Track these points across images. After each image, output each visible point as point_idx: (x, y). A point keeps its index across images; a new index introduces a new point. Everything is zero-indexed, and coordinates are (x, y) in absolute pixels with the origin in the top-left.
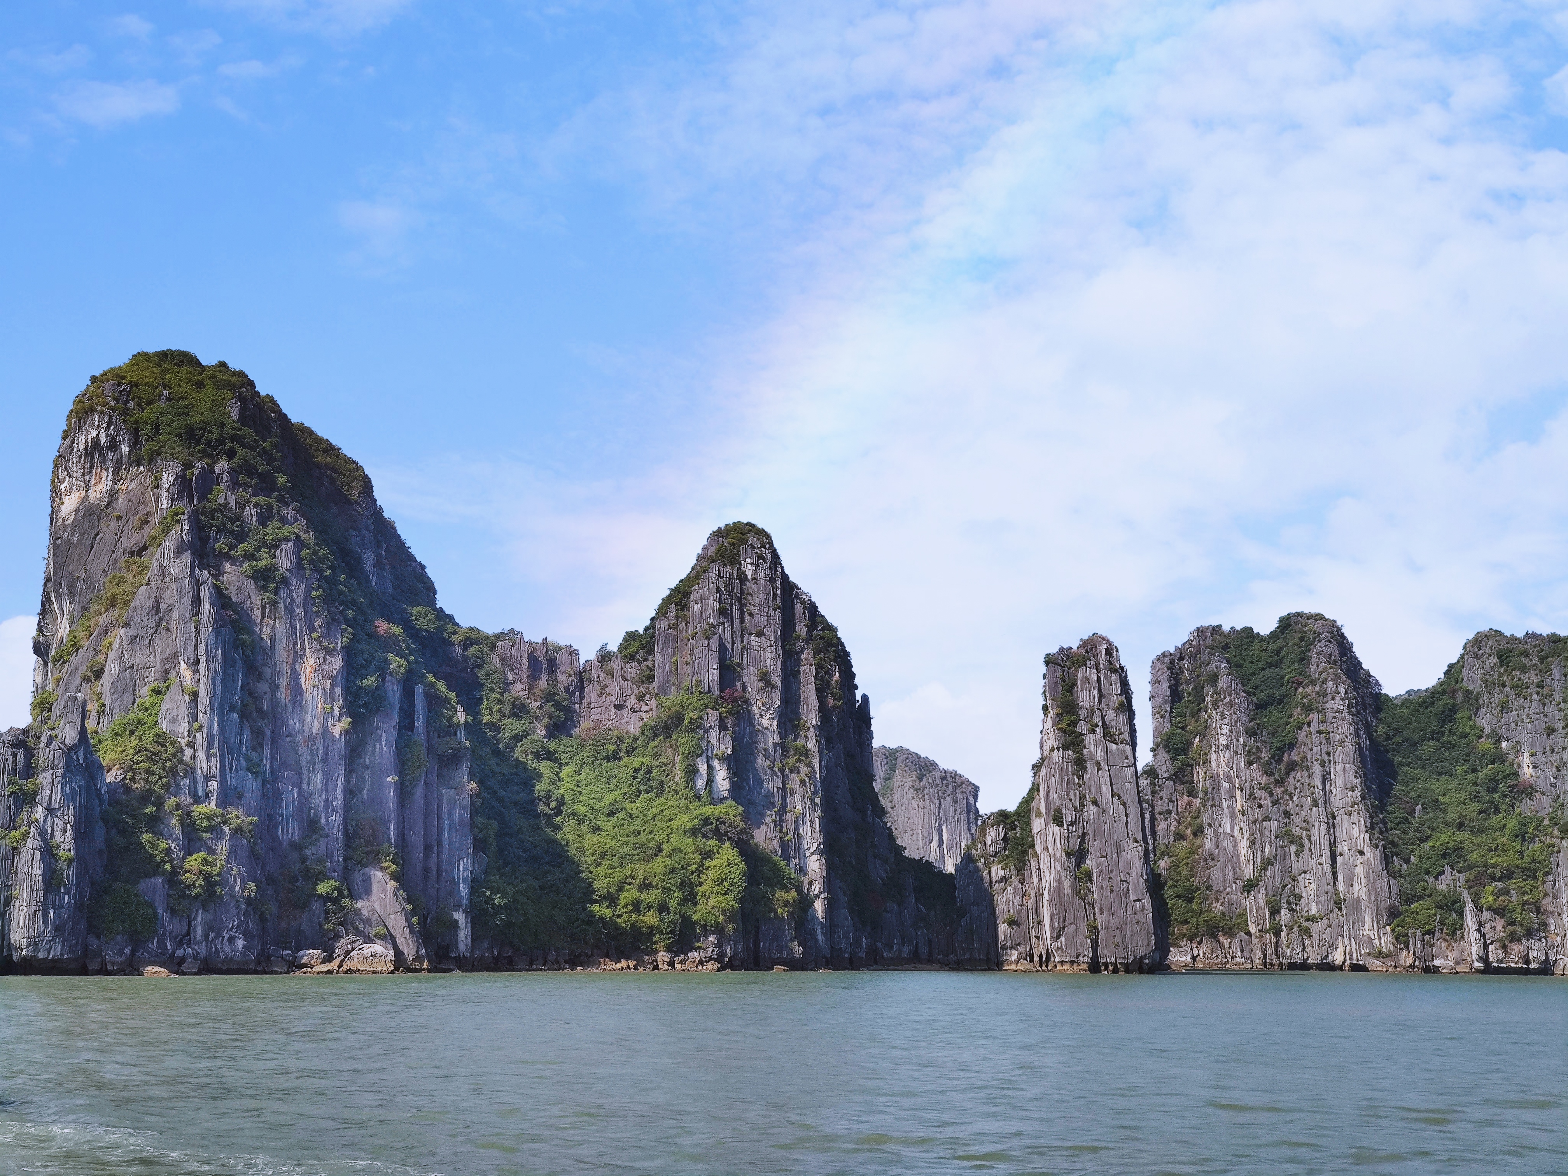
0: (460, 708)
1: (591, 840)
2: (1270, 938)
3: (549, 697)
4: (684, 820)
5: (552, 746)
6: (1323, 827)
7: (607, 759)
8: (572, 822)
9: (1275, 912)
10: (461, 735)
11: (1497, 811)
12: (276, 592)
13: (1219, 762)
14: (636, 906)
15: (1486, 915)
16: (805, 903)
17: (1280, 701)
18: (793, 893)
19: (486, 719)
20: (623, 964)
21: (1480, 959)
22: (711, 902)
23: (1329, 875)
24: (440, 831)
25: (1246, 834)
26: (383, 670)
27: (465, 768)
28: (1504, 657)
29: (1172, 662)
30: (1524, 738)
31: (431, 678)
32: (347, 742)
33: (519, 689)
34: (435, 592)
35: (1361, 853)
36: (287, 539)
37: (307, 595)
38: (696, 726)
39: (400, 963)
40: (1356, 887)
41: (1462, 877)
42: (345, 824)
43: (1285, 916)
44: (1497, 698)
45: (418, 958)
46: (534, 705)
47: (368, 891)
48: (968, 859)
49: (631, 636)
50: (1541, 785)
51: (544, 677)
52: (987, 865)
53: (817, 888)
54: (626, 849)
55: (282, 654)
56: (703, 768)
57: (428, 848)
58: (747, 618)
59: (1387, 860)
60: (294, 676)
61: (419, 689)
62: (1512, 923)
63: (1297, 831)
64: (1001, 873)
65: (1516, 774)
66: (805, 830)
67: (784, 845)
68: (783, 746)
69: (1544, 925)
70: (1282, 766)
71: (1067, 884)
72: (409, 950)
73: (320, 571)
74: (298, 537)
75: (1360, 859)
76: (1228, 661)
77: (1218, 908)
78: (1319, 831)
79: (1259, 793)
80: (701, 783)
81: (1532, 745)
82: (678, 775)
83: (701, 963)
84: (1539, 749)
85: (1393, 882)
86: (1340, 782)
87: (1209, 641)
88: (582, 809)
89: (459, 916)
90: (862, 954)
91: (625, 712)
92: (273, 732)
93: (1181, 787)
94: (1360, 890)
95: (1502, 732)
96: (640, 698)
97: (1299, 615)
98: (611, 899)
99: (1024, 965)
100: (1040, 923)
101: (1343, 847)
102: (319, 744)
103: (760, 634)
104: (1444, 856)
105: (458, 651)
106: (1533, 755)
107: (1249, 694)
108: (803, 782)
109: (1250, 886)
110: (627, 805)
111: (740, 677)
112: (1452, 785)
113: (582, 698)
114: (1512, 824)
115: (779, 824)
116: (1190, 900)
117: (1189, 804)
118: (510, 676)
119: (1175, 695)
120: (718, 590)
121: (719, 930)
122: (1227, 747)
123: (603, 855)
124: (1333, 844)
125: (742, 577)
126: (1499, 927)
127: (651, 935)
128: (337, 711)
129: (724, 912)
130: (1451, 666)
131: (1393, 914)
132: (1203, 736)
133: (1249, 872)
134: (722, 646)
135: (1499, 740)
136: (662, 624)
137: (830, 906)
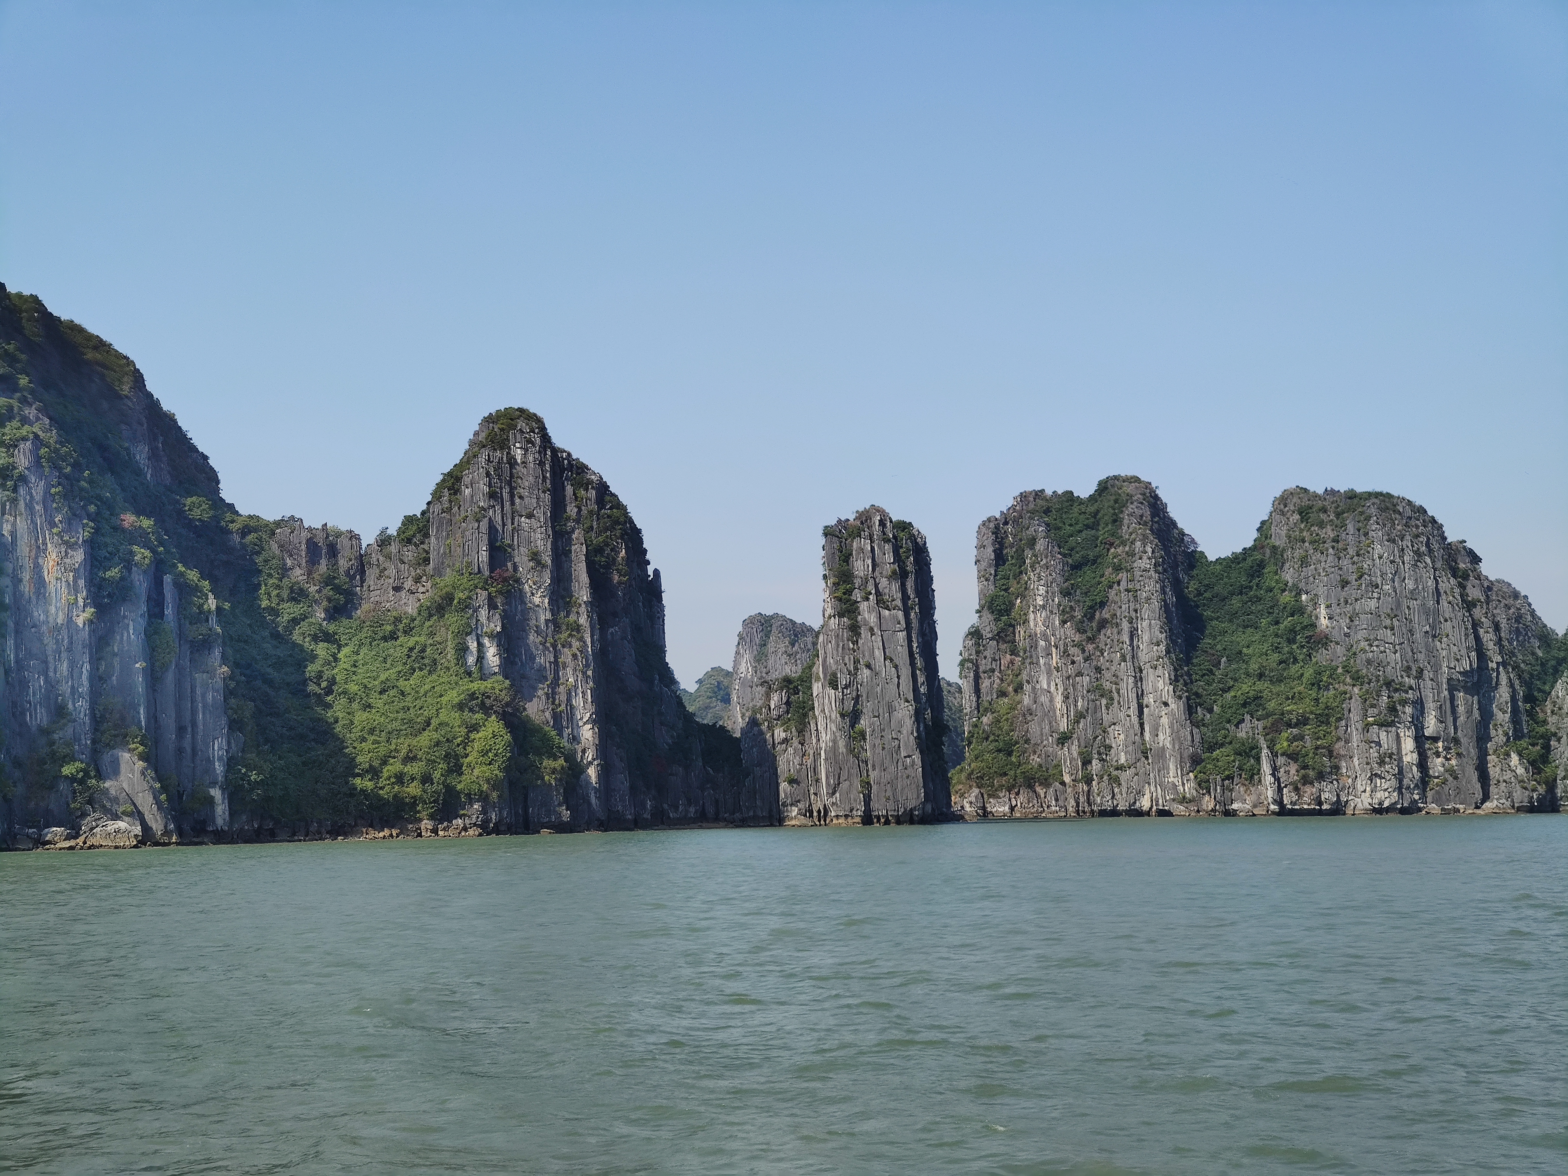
0: (211, 596)
1: (361, 717)
2: (1083, 787)
3: (328, 581)
4: (453, 696)
5: (332, 628)
6: (1131, 680)
7: (385, 639)
8: (343, 700)
9: (1087, 762)
10: (213, 621)
11: (1295, 661)
12: (15, 490)
13: (1037, 622)
14: (400, 778)
15: (1281, 760)
16: (575, 769)
17: (1094, 562)
18: (561, 761)
19: (265, 603)
20: (386, 832)
21: (1275, 802)
22: (476, 772)
23: (1137, 726)
24: (194, 712)
25: (1061, 690)
26: (128, 564)
27: (217, 653)
28: (1304, 513)
29: (997, 527)
30: (1321, 591)
31: (181, 568)
32: (93, 632)
33: (298, 574)
34: (218, 482)
35: (1166, 704)
36: (25, 439)
37: (47, 492)
38: (465, 605)
39: (146, 838)
40: (1161, 737)
41: (1260, 725)
42: (92, 709)
43: (1096, 765)
44: (1298, 553)
45: (167, 833)
46: (313, 589)
47: (116, 772)
48: (753, 723)
49: (409, 520)
50: (1336, 635)
51: (323, 562)
52: (771, 728)
53: (590, 755)
54: (396, 725)
55: (24, 548)
56: (473, 646)
57: (181, 730)
58: (517, 501)
59: (1190, 710)
60: (37, 569)
61: (168, 579)
62: (1305, 767)
63: (1107, 685)
64: (783, 735)
65: (1313, 626)
66: (578, 702)
67: (556, 716)
68: (555, 623)
69: (1337, 768)
70: (1094, 625)
71: (841, 744)
72: (157, 825)
73: (59, 469)
74: (36, 436)
75: (1164, 711)
76: (1048, 525)
77: (1035, 760)
78: (1127, 684)
79: (1073, 650)
80: (471, 660)
81: (1328, 597)
82: (451, 653)
83: (465, 829)
84: (1334, 601)
85: (1195, 731)
86: (1146, 637)
87: (1031, 506)
88: (353, 688)
89: (216, 793)
90: (647, 816)
91: (403, 593)
92: (17, 624)
93: (1003, 647)
94: (1164, 739)
95: (1302, 585)
96: (417, 580)
97: (1116, 478)
98: (374, 772)
99: (803, 820)
100: (818, 781)
101: (1149, 699)
102: (64, 633)
103: (530, 516)
104: (1244, 705)
105: (236, 538)
106: (1328, 607)
107: (1064, 555)
108: (575, 656)
109: (1064, 739)
110: (401, 683)
111: (511, 557)
112: (1257, 637)
113: (363, 581)
114: (1309, 672)
115: (551, 696)
116: (1010, 754)
117: (1012, 662)
118: (289, 562)
119: (1000, 558)
120: (488, 474)
121: (484, 798)
122: (1044, 607)
123: (372, 731)
124: (1140, 696)
125: (512, 462)
126: (1293, 771)
127: (414, 804)
128: (81, 602)
129: (488, 781)
130: (1263, 523)
131: (1196, 761)
132: (1023, 597)
133: (1063, 726)
134: (492, 528)
135: (1299, 594)
136: (437, 508)
137: (605, 772)
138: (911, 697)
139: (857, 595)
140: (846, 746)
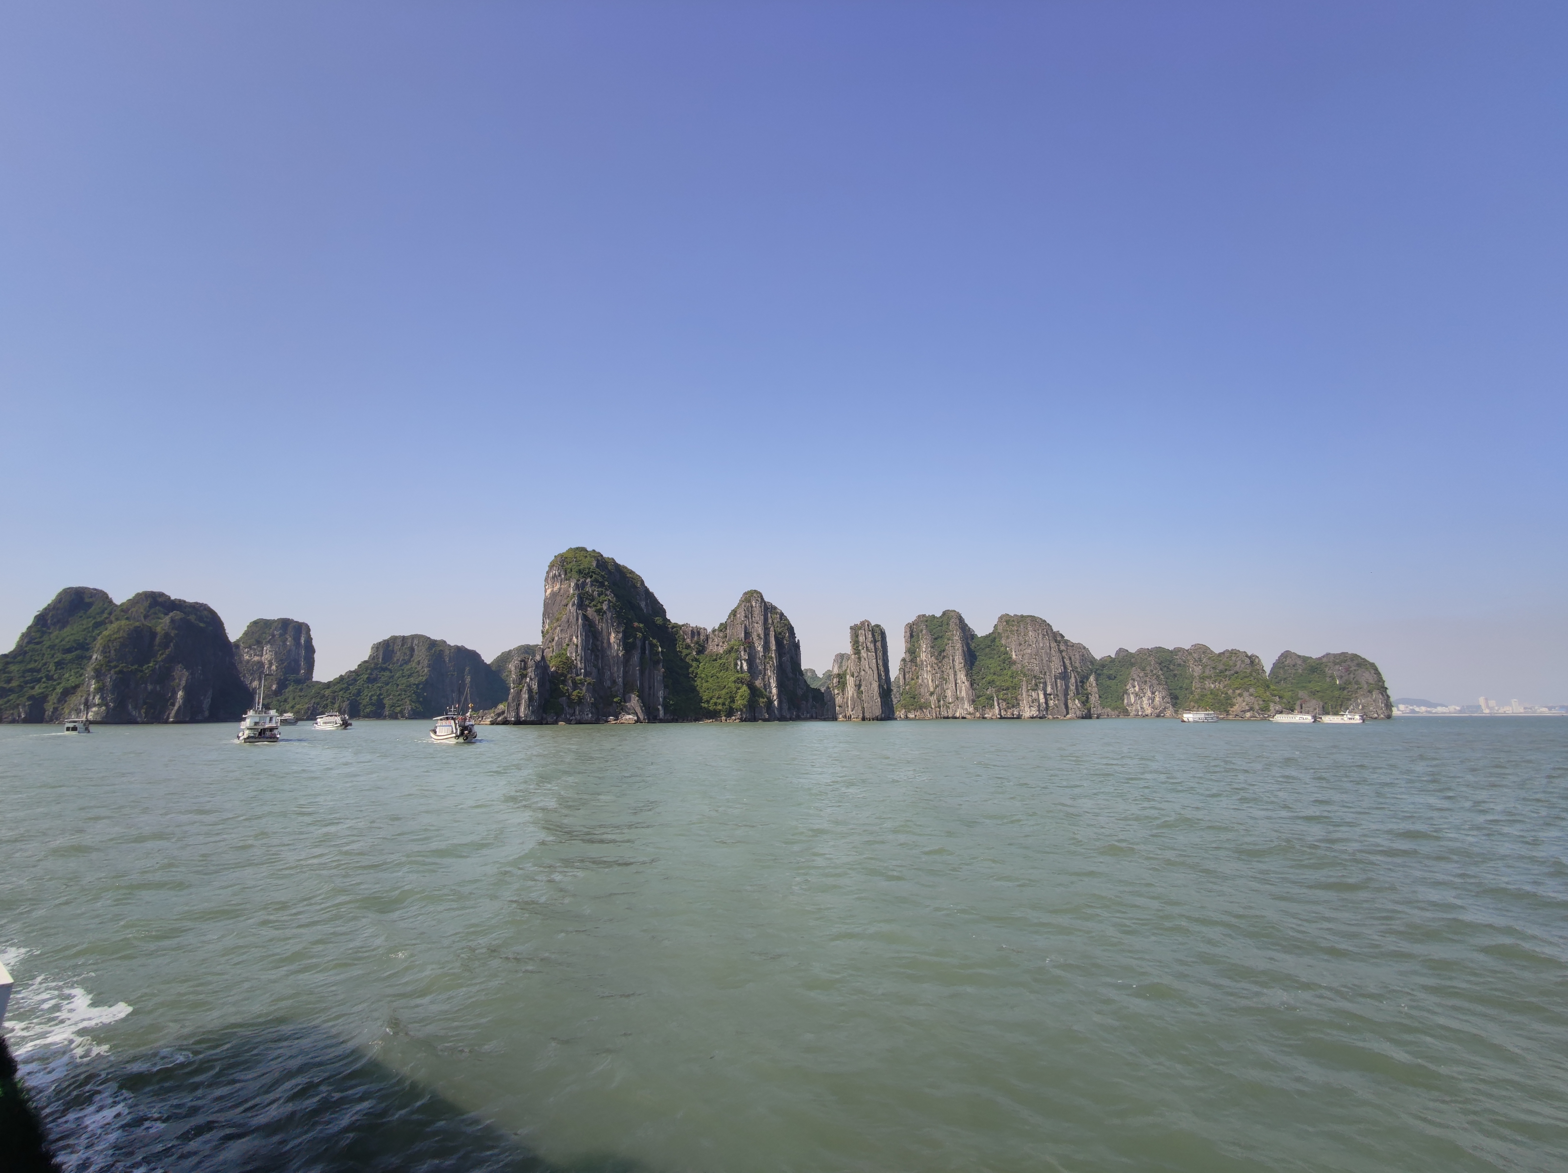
0: (660, 648)
1: (705, 685)
2: (938, 709)
3: (697, 643)
4: (733, 679)
5: (698, 657)
6: (953, 675)
7: (713, 661)
8: (700, 679)
9: (939, 701)
10: (660, 655)
11: (1005, 669)
12: (603, 616)
13: (923, 656)
14: (716, 704)
15: (1000, 701)
16: (770, 702)
17: (941, 637)
18: (766, 699)
19: (678, 650)
20: (711, 720)
21: (999, 714)
22: (739, 702)
23: (955, 690)
24: (654, 683)
25: (931, 678)
26: (635, 637)
27: (661, 664)
28: (1007, 622)
29: (911, 626)
30: (1013, 647)
31: (651, 639)
32: (624, 658)
33: (688, 641)
34: (665, 613)
35: (964, 683)
36: (606, 601)
37: (612, 616)
38: (737, 651)
39: (638, 721)
40: (962, 693)
41: (994, 689)
42: (623, 681)
43: (942, 702)
44: (1006, 635)
45: (644, 719)
46: (692, 645)
47: (630, 701)
48: (828, 688)
49: (721, 624)
50: (1018, 661)
51: (696, 637)
52: (833, 690)
53: (775, 697)
54: (715, 687)
55: (605, 633)
56: (739, 663)
57: (650, 688)
58: (753, 618)
59: (972, 685)
60: (609, 639)
61: (647, 642)
62: (1008, 703)
63: (945, 677)
64: (837, 692)
65: (1011, 658)
66: (772, 681)
67: (765, 685)
68: (764, 656)
69: (1019, 704)
70: (941, 657)
71: (855, 695)
72: (641, 717)
73: (616, 609)
74: (609, 599)
75: (963, 685)
76: (926, 625)
77: (923, 700)
78: (952, 677)
79: (934, 665)
80: (739, 667)
81: (1015, 649)
82: (732, 665)
83: (735, 720)
84: (1017, 650)
85: (973, 691)
86: (957, 661)
87: (922, 619)
88: (703, 675)
89: (660, 707)
90: (794, 717)
91: (719, 647)
92: (602, 655)
93: (913, 664)
94: (964, 694)
95: (1007, 645)
96: (723, 643)
97: (948, 610)
98: (708, 702)
99: (843, 719)
100: (848, 706)
101: (959, 681)
102: (616, 658)
103: (757, 623)
104: (989, 683)
105: (670, 630)
106: (1015, 652)
107: (932, 635)
108: (770, 666)
109: (932, 694)
110: (718, 674)
111: (751, 636)
112: (993, 661)
113: (707, 643)
114: (1009, 673)
115: (763, 679)
116: (915, 698)
117: (916, 669)
118: (685, 637)
119: (912, 636)
120: (745, 610)
121: (741, 710)
122: (925, 652)
123: (708, 689)
124: (956, 680)
125: (752, 607)
126: (1004, 705)
127: (720, 712)
128: (621, 649)
129: (742, 705)
130: (995, 625)
131: (973, 701)
132: (919, 648)
133: (932, 689)
134: (745, 626)
135: (1006, 648)
136: (729, 621)
137: (780, 702)
138: (877, 680)
139: (860, 648)
140: (857, 695)
